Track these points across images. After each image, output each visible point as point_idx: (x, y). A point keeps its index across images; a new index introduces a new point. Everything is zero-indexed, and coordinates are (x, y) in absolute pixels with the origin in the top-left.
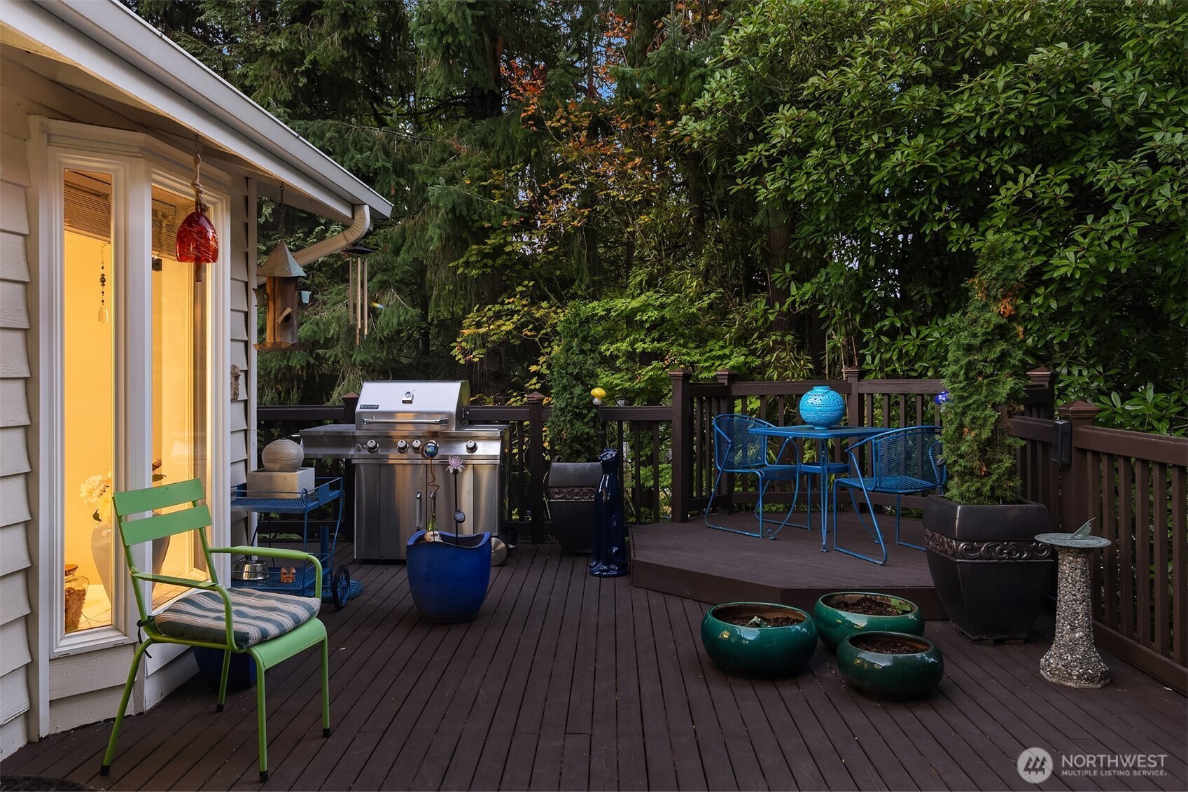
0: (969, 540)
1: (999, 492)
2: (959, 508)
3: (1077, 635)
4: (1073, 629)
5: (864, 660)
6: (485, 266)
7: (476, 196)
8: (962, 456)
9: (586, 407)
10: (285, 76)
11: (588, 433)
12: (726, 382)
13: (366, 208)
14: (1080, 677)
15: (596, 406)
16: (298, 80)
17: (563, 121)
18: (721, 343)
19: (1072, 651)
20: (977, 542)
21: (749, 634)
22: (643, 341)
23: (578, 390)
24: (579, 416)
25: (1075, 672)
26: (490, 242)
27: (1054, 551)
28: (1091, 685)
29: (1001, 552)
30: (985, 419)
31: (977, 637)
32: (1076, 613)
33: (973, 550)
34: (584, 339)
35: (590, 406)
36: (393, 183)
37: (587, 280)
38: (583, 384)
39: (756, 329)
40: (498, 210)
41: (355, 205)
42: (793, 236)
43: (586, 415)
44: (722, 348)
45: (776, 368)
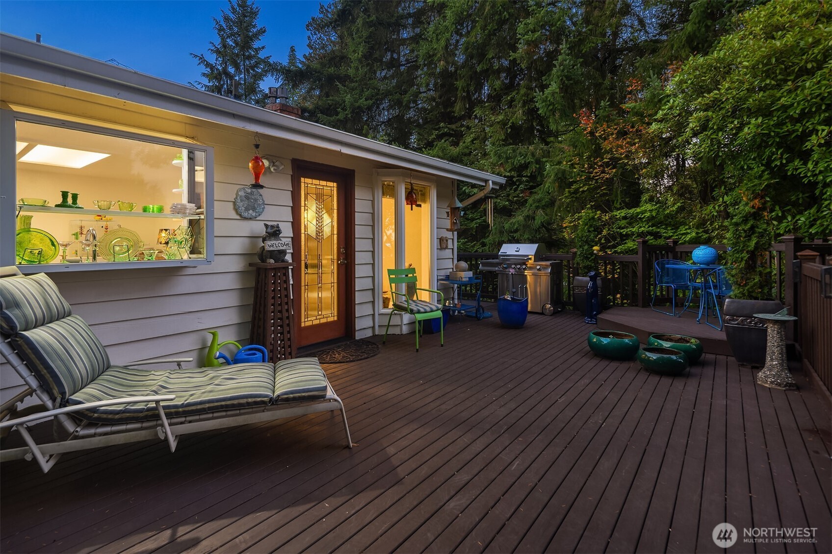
0: (732, 315)
1: (754, 294)
2: (727, 300)
3: (774, 363)
4: (772, 360)
5: (646, 355)
6: (572, 197)
7: (568, 169)
8: (733, 276)
9: (590, 254)
10: (503, 129)
11: (591, 265)
12: (672, 245)
13: (490, 182)
14: (772, 382)
15: (595, 254)
16: (507, 131)
17: (602, 133)
18: (687, 227)
19: (770, 370)
20: (736, 316)
21: (605, 341)
22: (644, 227)
23: (586, 247)
24: (587, 258)
25: (769, 380)
26: (573, 187)
27: (763, 321)
28: (779, 388)
29: (750, 322)
30: (742, 259)
31: (741, 363)
32: (773, 352)
33: (733, 320)
34: (591, 226)
35: (592, 254)
36: (534, 167)
37: (619, 201)
38: (589, 244)
39: (709, 220)
40: (576, 174)
41: (486, 181)
42: (723, 172)
43: (590, 258)
44: (686, 229)
45: (718, 239)
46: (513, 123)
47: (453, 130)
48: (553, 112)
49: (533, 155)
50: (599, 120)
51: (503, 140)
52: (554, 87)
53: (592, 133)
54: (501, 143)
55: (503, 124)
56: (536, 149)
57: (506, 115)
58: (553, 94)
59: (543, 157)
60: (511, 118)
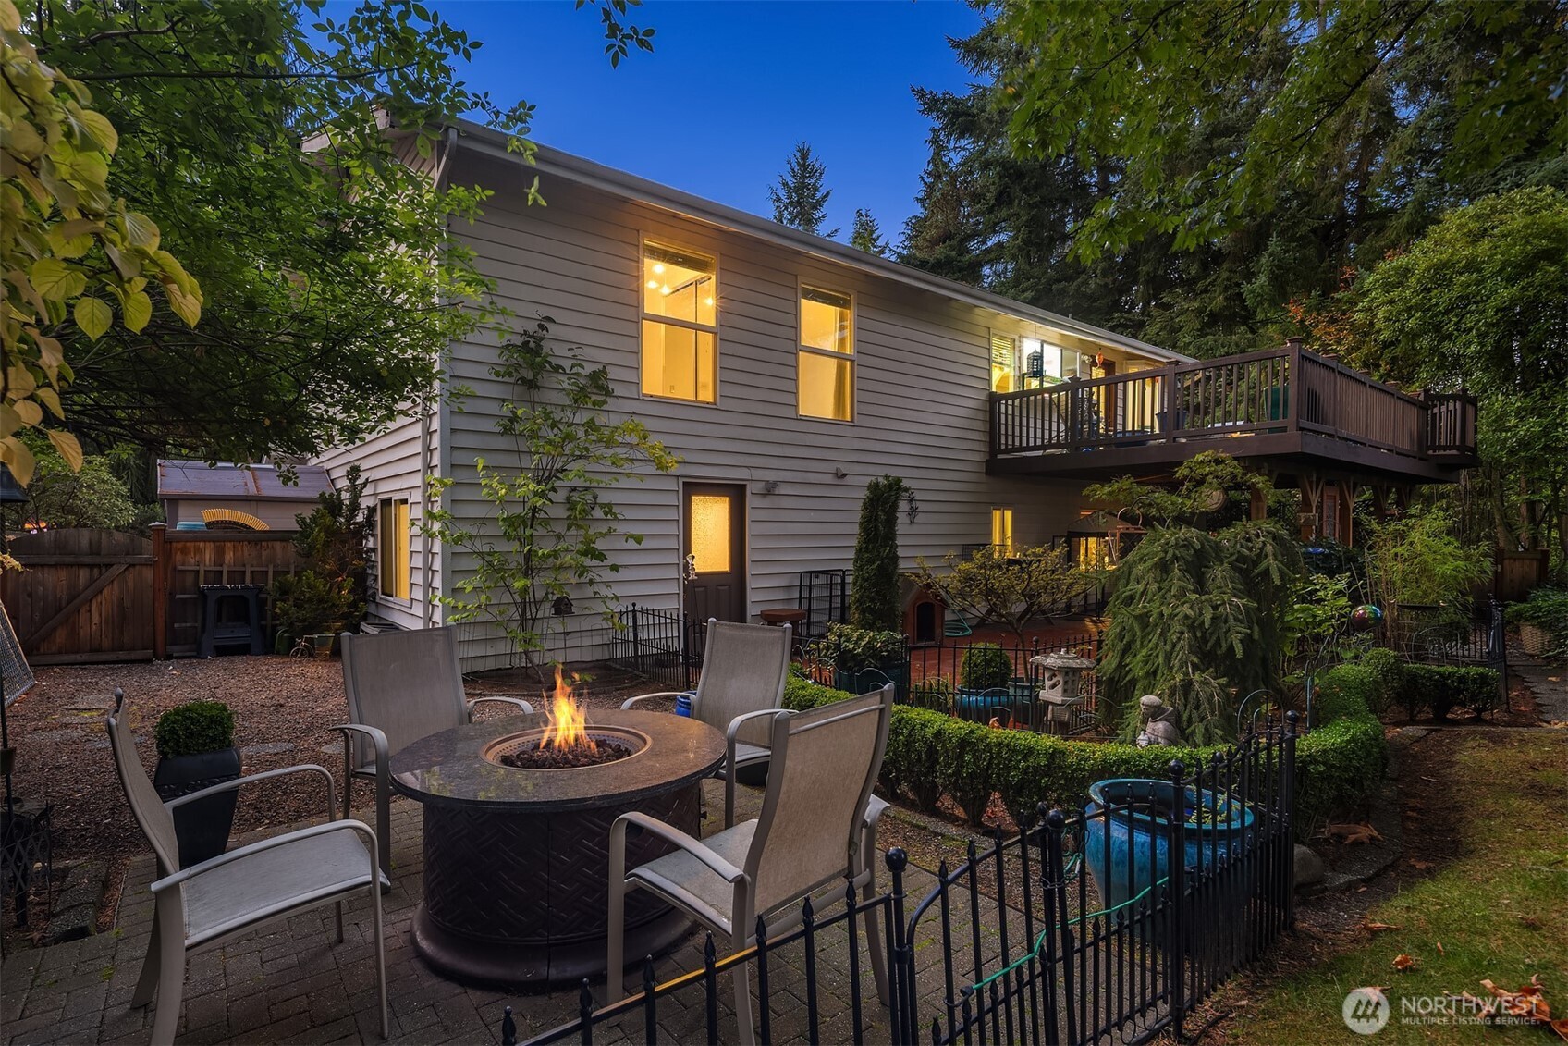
46: (1211, 310)
47: (1130, 320)
48: (1261, 303)
49: (1237, 345)
50: (1309, 310)
51: (1198, 330)
52: (1263, 279)
53: (1302, 321)
54: (1196, 333)
55: (1200, 311)
56: (1240, 339)
57: (1202, 301)
58: (1262, 287)
59: (1249, 347)
60: (1210, 304)
